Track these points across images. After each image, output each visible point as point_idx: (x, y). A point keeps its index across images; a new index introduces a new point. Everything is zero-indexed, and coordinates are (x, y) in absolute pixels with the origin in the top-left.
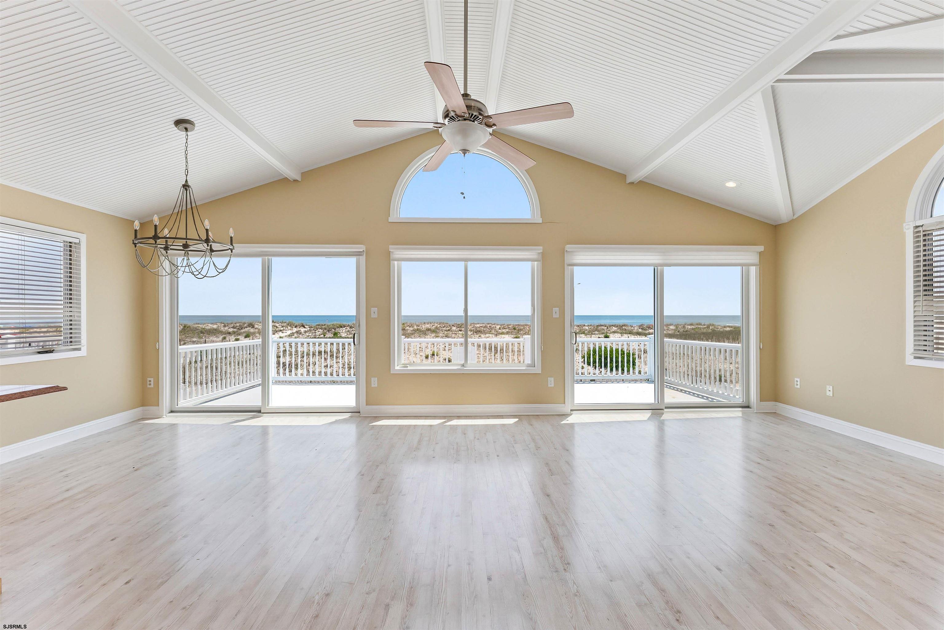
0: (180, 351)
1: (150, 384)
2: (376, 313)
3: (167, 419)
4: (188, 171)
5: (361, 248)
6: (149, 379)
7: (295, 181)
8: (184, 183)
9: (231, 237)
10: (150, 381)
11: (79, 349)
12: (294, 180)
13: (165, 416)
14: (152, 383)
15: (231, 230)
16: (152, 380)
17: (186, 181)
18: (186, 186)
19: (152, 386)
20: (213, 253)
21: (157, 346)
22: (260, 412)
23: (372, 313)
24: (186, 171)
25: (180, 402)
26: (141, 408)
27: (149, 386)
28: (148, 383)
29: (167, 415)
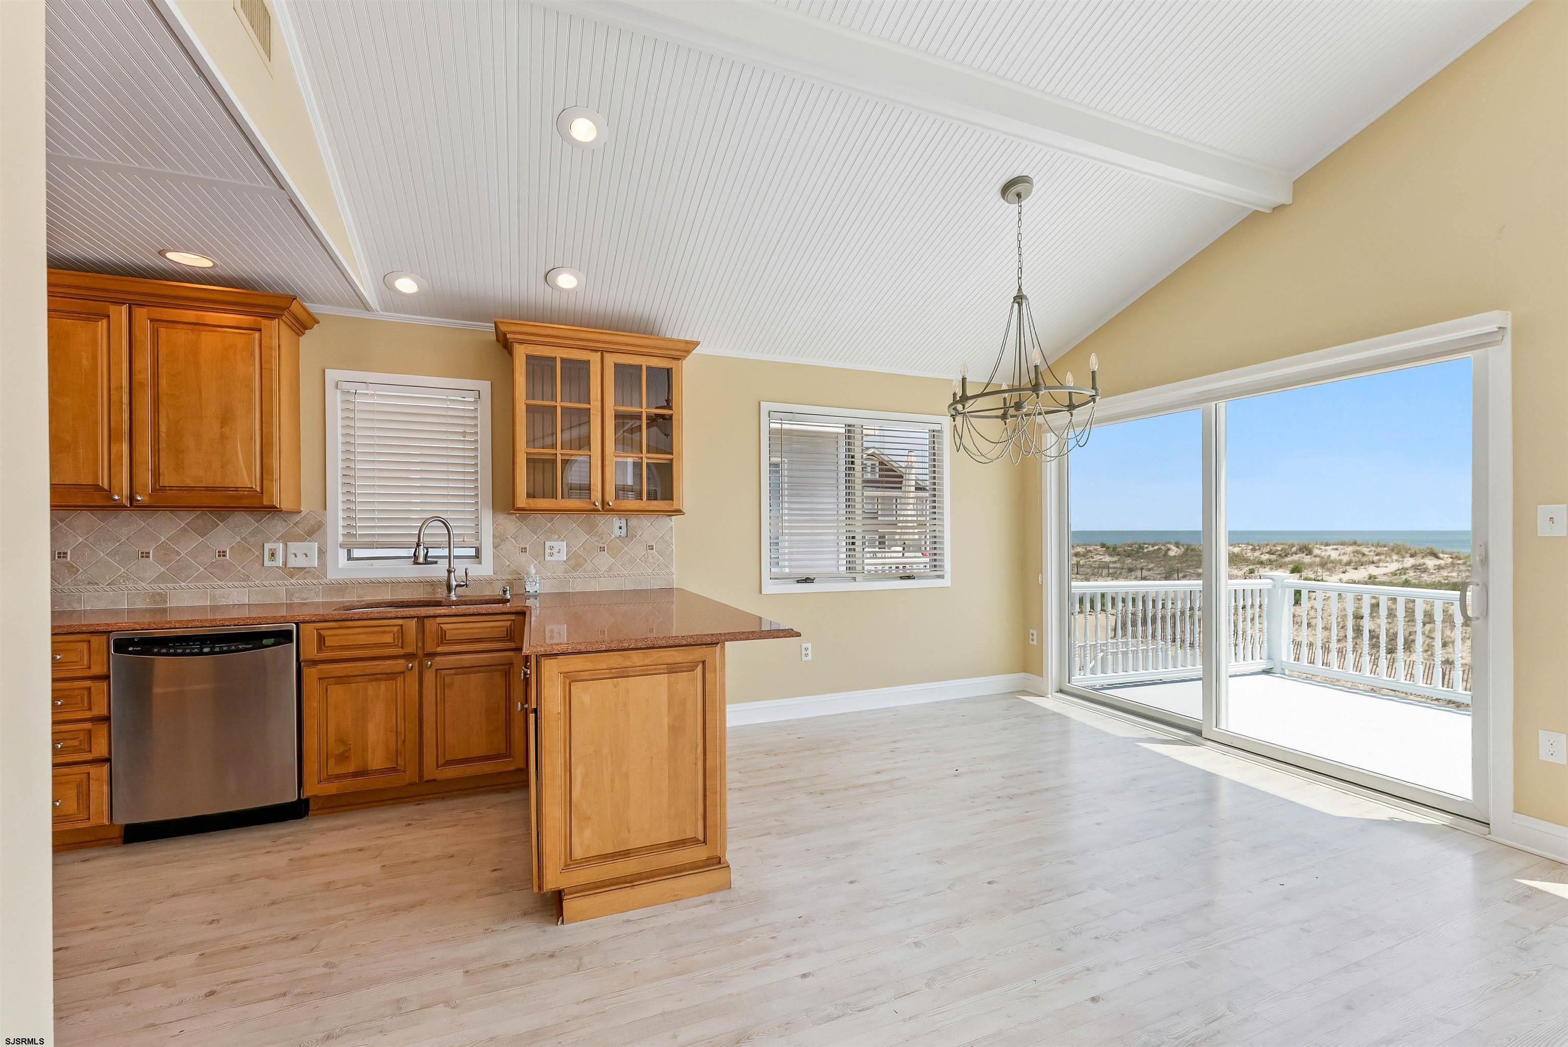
0: (1073, 591)
1: (1033, 640)
2: (1561, 521)
3: (1052, 703)
4: (1021, 271)
5: (1494, 320)
6: (1031, 631)
7: (1278, 209)
8: (1015, 293)
9: (1093, 373)
10: (1033, 635)
11: (942, 577)
12: (1274, 209)
13: (1050, 696)
14: (1035, 637)
15: (1093, 359)
16: (1035, 632)
17: (1020, 289)
18: (1019, 299)
19: (1035, 643)
21: (1040, 580)
22: (1199, 733)
23: (1543, 521)
24: (1020, 269)
25: (1073, 678)
26: (1023, 675)
27: (1031, 643)
28: (1031, 637)
29: (1053, 694)
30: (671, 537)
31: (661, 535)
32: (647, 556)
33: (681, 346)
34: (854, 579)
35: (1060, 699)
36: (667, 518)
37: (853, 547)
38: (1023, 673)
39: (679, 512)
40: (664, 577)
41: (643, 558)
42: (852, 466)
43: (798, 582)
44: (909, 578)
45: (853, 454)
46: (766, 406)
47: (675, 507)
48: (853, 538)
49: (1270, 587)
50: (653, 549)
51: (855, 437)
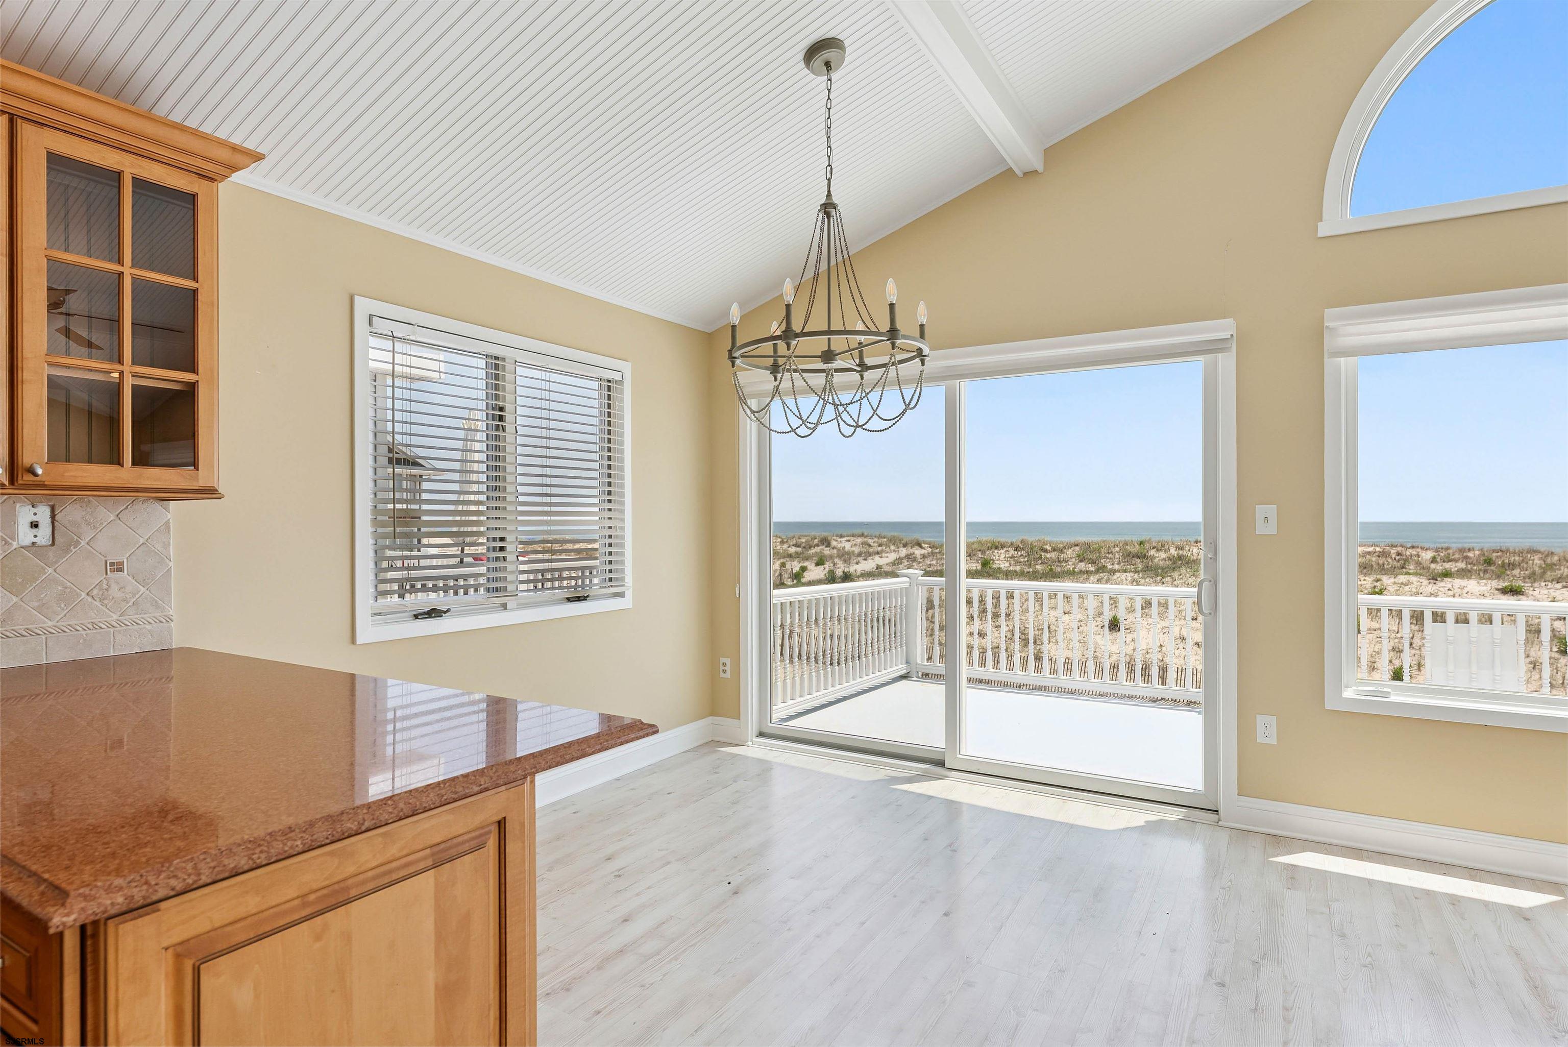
0: (774, 601)
1: (724, 671)
2: (1273, 520)
3: (756, 749)
4: (831, 169)
5: (1224, 328)
6: (723, 660)
7: (1030, 174)
8: (823, 200)
10: (724, 665)
11: (621, 595)
12: (1027, 171)
13: (750, 743)
14: (728, 668)
15: (922, 308)
16: (728, 661)
17: (829, 195)
18: (828, 208)
19: (728, 675)
20: (865, 374)
21: (737, 592)
22: (941, 763)
23: (1259, 521)
24: (829, 168)
25: (775, 716)
26: (710, 719)
27: (722, 675)
28: (722, 668)
29: (754, 739)
30: (166, 545)
31: (142, 541)
32: (105, 586)
33: (223, 155)
34: (504, 606)
35: (765, 745)
36: (158, 506)
37: (501, 554)
38: (711, 717)
39: (210, 492)
40: (148, 627)
41: (95, 592)
42: (500, 423)
43: (416, 617)
44: (578, 599)
45: (501, 404)
46: (363, 306)
47: (202, 483)
48: (502, 539)
49: (907, 585)
50: (120, 570)
51: (506, 377)
